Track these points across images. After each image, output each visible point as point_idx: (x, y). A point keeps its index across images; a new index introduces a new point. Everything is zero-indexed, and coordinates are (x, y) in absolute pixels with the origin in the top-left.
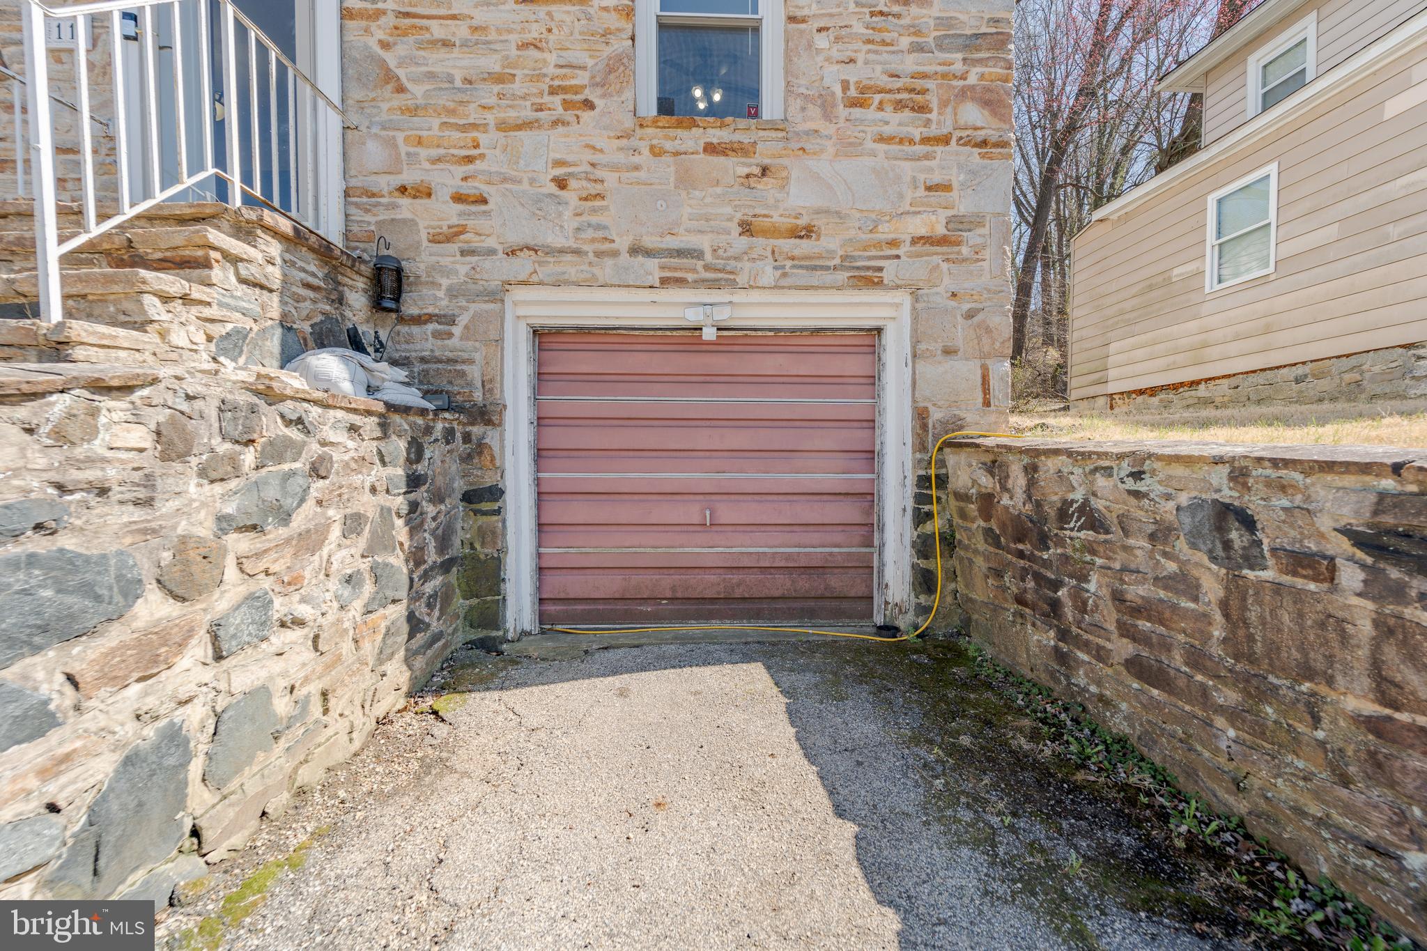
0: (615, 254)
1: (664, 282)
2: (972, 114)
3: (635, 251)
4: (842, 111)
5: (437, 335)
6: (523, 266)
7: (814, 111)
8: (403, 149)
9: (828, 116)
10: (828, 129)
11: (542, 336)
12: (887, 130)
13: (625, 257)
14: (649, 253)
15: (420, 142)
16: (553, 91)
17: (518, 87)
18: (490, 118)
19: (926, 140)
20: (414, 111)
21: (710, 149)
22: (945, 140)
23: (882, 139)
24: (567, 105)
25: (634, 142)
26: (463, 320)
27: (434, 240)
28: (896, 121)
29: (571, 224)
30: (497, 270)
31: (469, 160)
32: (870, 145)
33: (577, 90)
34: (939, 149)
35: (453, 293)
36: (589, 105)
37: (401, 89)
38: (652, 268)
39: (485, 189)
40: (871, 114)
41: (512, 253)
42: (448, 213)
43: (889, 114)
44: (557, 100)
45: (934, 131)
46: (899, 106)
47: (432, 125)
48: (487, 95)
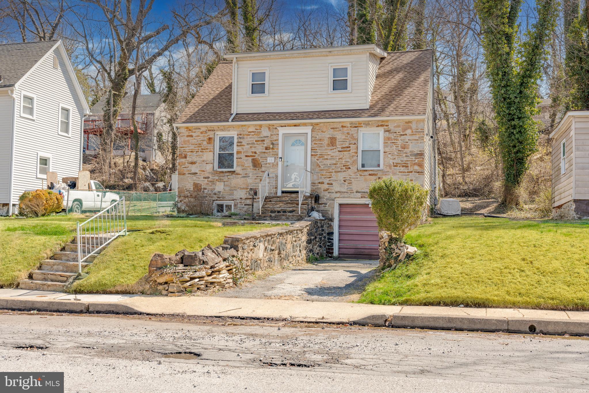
0: (353, 193)
1: (362, 197)
2: (416, 168)
3: (356, 192)
4: (393, 167)
5: (324, 206)
6: (338, 195)
7: (388, 168)
8: (320, 176)
9: (390, 168)
10: (391, 171)
11: (341, 205)
12: (401, 171)
13: (355, 193)
14: (359, 192)
15: (322, 175)
16: (344, 166)
17: (338, 165)
18: (333, 171)
19: (408, 172)
20: (322, 170)
21: (370, 175)
22: (412, 172)
23: (400, 172)
24: (346, 168)
25: (357, 174)
26: (328, 204)
27: (324, 191)
28: (402, 169)
29: (346, 188)
30: (334, 195)
31: (330, 177)
32: (398, 173)
33: (347, 166)
34: (410, 174)
35: (327, 199)
36: (350, 168)
37: (320, 167)
38: (359, 195)
39: (332, 182)
40: (398, 168)
41: (336, 192)
42: (326, 186)
43: (401, 168)
44: (344, 167)
45: (409, 170)
46: (403, 166)
47: (324, 172)
48: (333, 167)
